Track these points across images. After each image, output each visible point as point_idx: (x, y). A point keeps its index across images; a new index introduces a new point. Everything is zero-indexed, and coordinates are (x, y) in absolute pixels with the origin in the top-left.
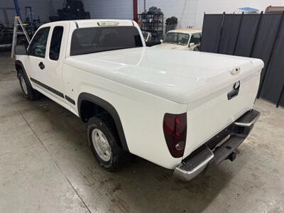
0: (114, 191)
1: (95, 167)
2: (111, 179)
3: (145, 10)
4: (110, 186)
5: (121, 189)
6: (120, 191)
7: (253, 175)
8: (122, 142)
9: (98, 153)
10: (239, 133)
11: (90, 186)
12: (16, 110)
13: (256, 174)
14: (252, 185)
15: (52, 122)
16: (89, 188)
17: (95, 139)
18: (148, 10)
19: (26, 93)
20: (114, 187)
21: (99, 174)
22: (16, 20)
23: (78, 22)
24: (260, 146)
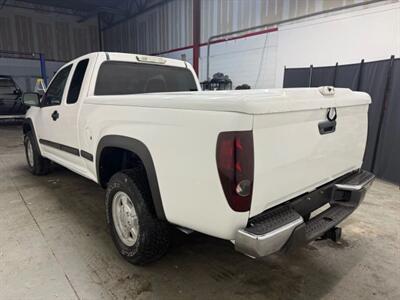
0: (138, 294)
1: (114, 258)
2: (136, 276)
3: (208, 78)
4: (133, 285)
5: (151, 291)
6: (149, 293)
7: (374, 276)
8: (156, 207)
9: (120, 234)
10: (344, 201)
11: (100, 284)
12: (12, 185)
13: (379, 275)
14: (374, 291)
15: (60, 201)
16: (98, 287)
17: (117, 210)
18: (212, 78)
19: (32, 164)
20: (139, 287)
21: (118, 268)
22: (38, 84)
23: (110, 54)
24: (380, 237)
